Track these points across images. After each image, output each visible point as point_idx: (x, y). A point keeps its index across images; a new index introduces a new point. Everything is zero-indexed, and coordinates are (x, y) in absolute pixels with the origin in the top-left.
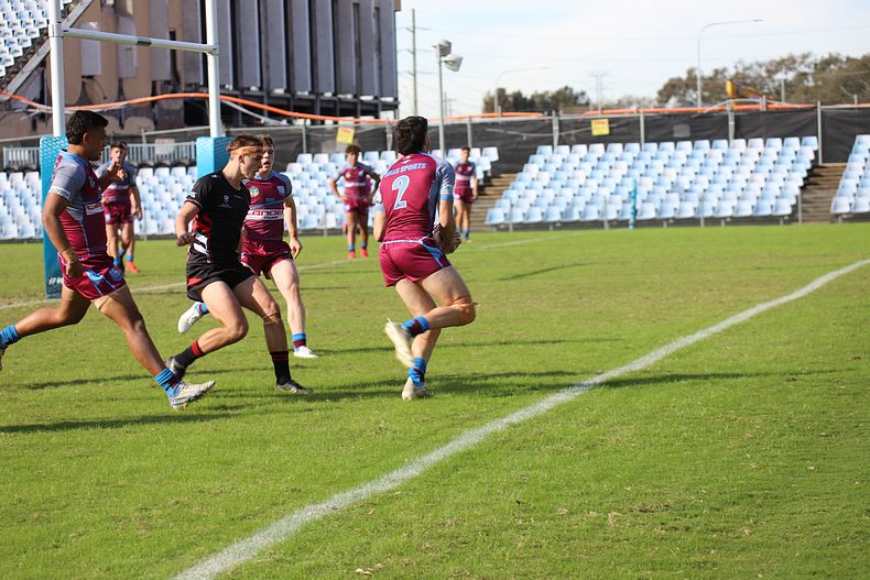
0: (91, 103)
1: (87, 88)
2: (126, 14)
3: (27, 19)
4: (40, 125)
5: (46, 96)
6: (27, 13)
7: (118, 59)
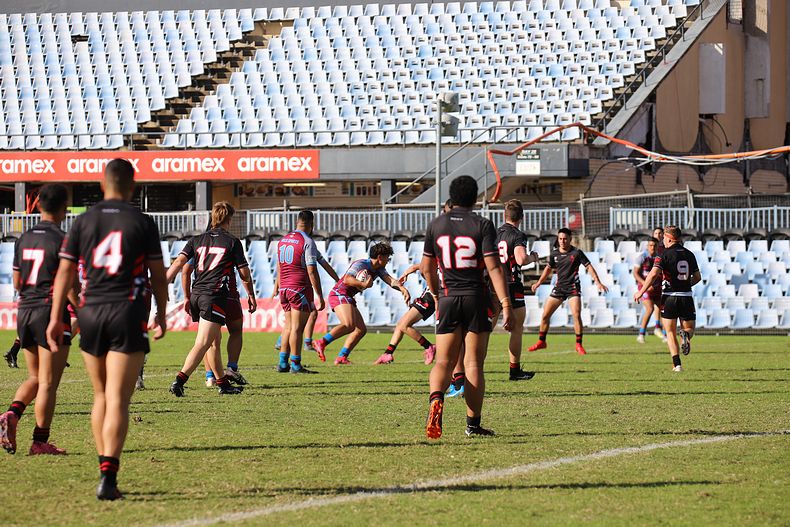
0: (709, 152)
1: (706, 130)
2: (758, 32)
3: (627, 38)
4: (646, 179)
5: (654, 140)
6: (628, 30)
7: (744, 93)
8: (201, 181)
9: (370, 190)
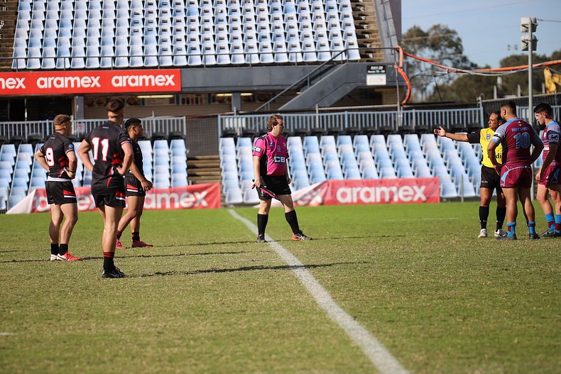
8: (80, 95)
9: (192, 101)
